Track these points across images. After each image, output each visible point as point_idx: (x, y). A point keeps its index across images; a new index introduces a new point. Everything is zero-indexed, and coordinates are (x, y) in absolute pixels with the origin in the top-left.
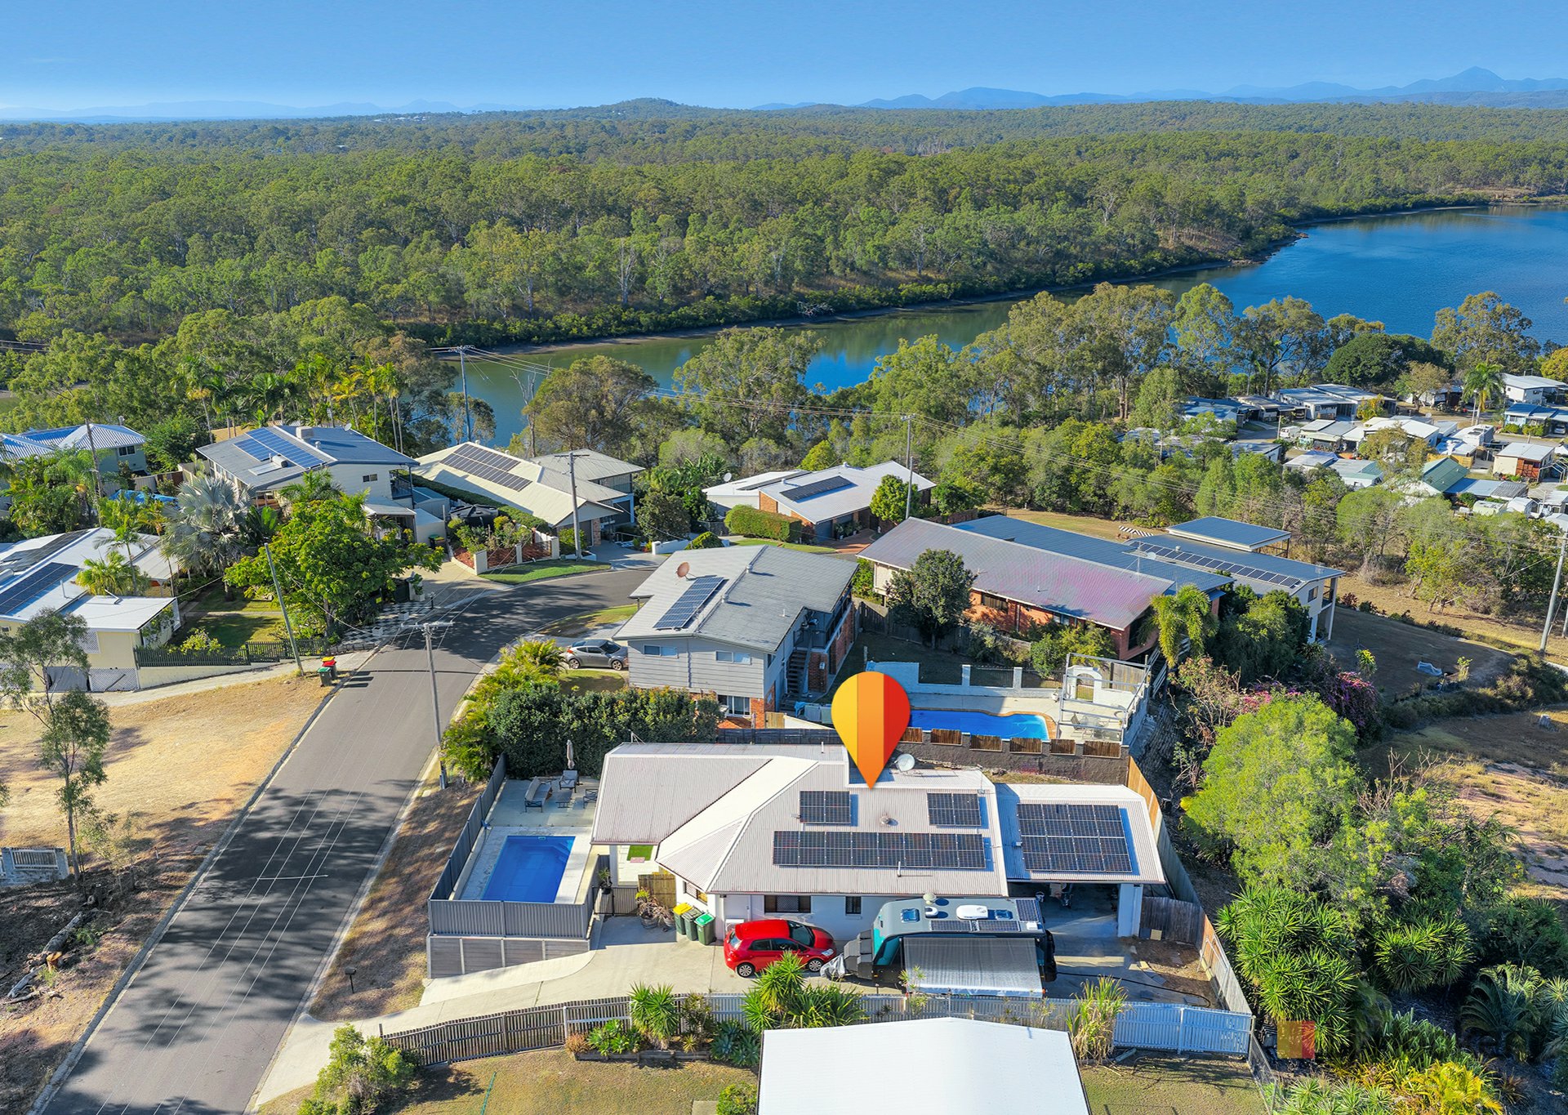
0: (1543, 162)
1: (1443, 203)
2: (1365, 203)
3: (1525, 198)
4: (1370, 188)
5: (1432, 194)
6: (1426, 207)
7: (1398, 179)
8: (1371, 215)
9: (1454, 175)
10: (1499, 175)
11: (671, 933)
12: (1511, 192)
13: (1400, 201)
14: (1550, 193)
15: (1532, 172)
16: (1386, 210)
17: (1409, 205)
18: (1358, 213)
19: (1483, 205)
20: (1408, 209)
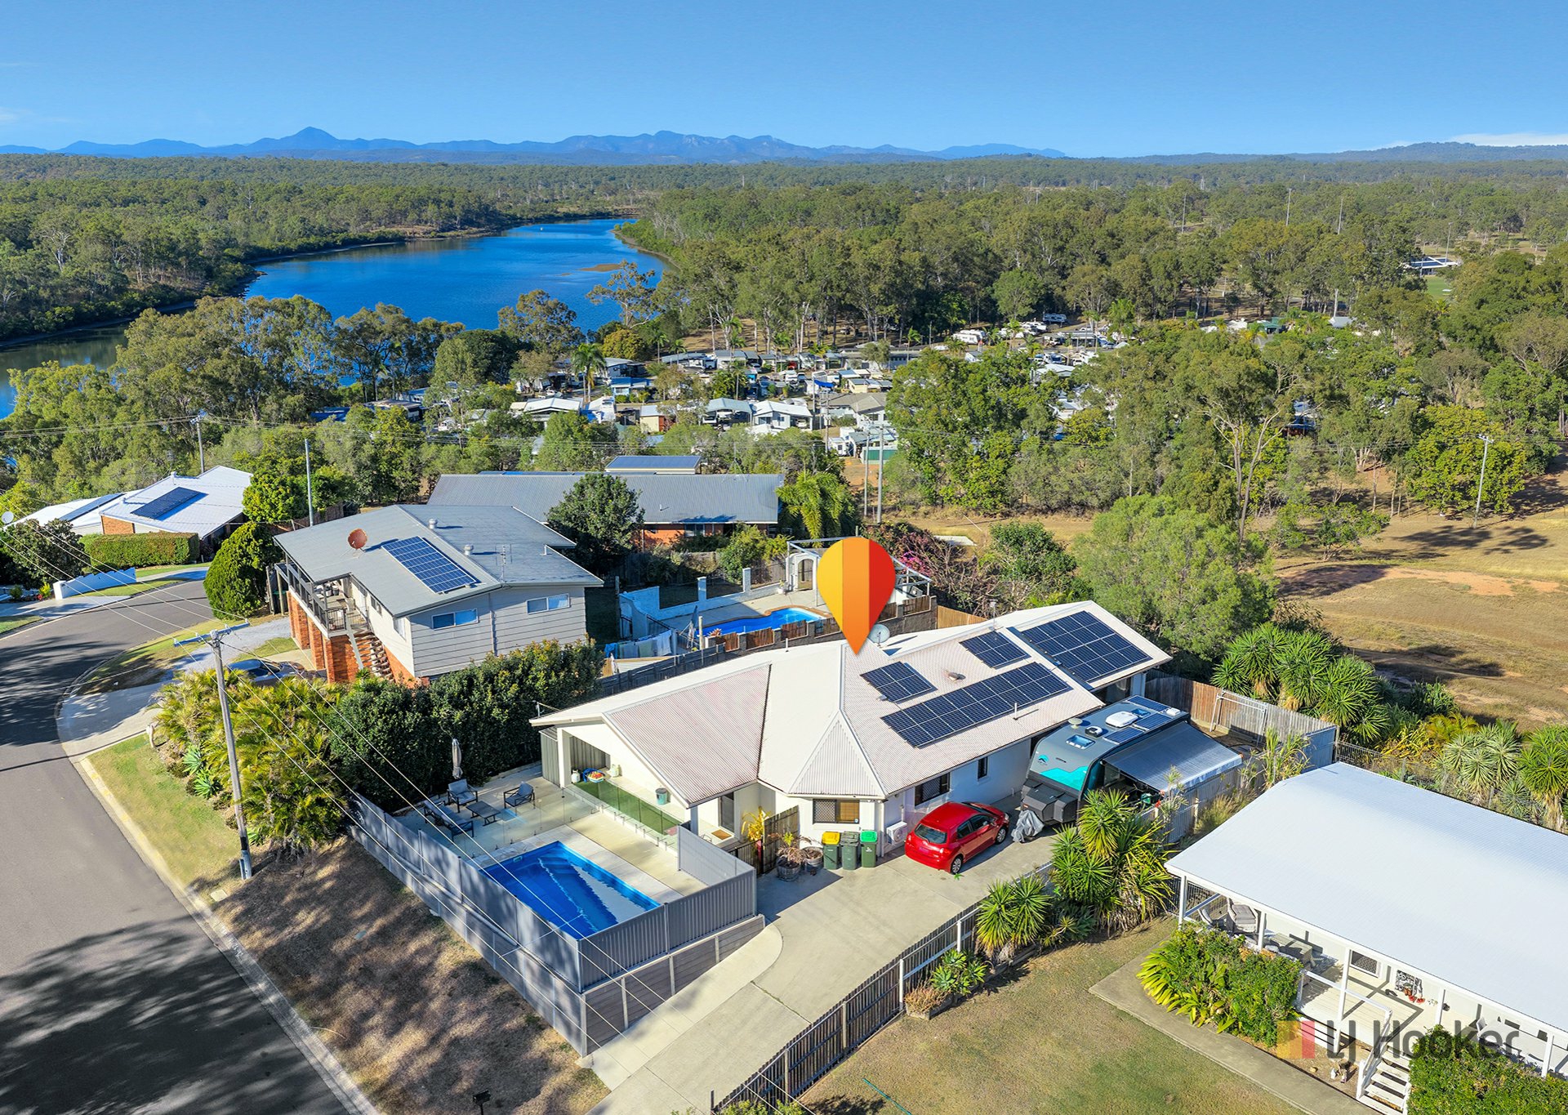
0: (437, 202)
1: (366, 240)
2: (300, 241)
3: (433, 234)
4: (299, 227)
5: (354, 232)
6: (354, 244)
7: (319, 219)
8: (306, 252)
9: (365, 215)
10: (404, 214)
11: (821, 873)
12: (419, 229)
13: (329, 239)
14: (449, 230)
15: (431, 210)
16: (320, 248)
17: (339, 243)
18: (297, 252)
19: (400, 241)
20: (338, 247)
